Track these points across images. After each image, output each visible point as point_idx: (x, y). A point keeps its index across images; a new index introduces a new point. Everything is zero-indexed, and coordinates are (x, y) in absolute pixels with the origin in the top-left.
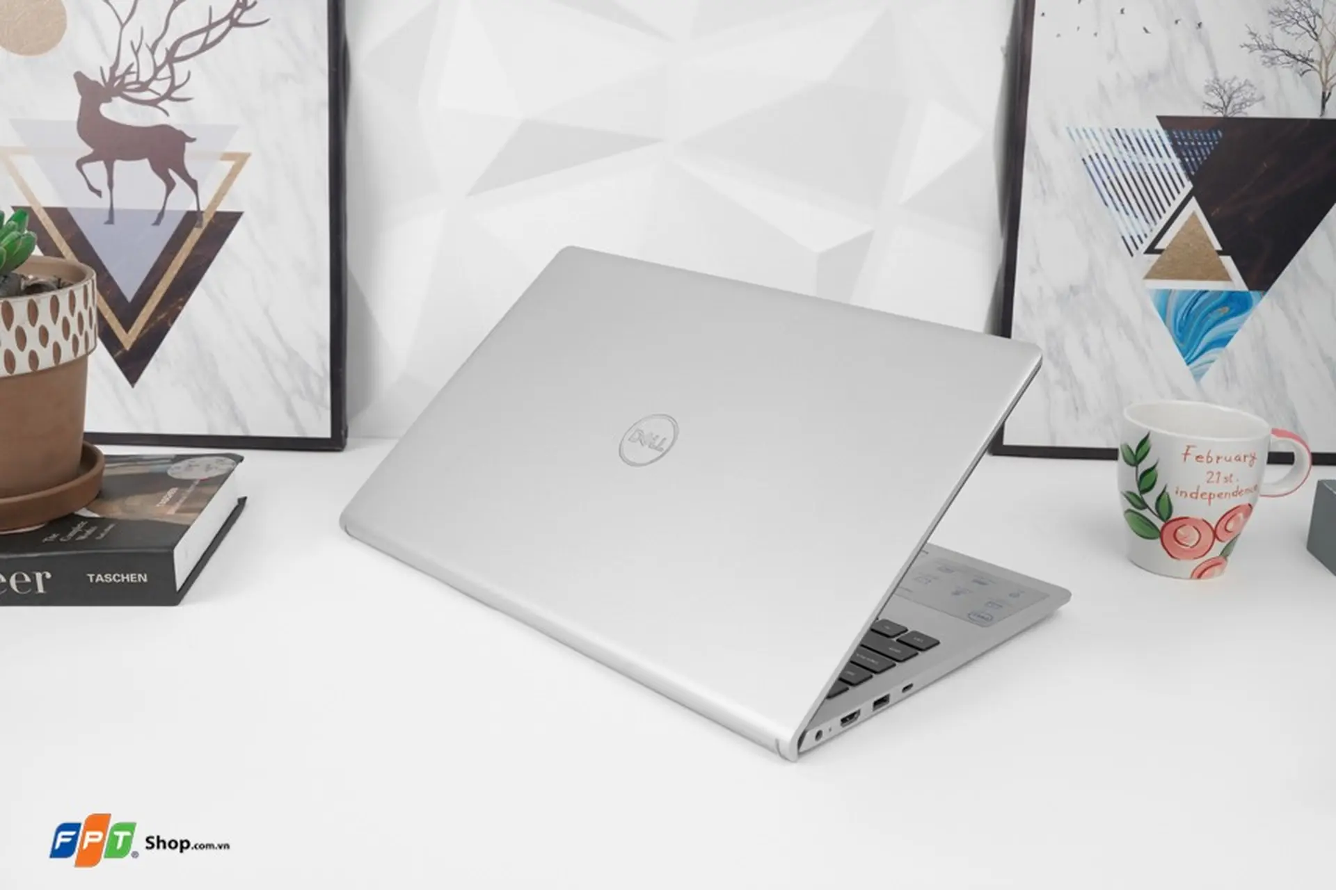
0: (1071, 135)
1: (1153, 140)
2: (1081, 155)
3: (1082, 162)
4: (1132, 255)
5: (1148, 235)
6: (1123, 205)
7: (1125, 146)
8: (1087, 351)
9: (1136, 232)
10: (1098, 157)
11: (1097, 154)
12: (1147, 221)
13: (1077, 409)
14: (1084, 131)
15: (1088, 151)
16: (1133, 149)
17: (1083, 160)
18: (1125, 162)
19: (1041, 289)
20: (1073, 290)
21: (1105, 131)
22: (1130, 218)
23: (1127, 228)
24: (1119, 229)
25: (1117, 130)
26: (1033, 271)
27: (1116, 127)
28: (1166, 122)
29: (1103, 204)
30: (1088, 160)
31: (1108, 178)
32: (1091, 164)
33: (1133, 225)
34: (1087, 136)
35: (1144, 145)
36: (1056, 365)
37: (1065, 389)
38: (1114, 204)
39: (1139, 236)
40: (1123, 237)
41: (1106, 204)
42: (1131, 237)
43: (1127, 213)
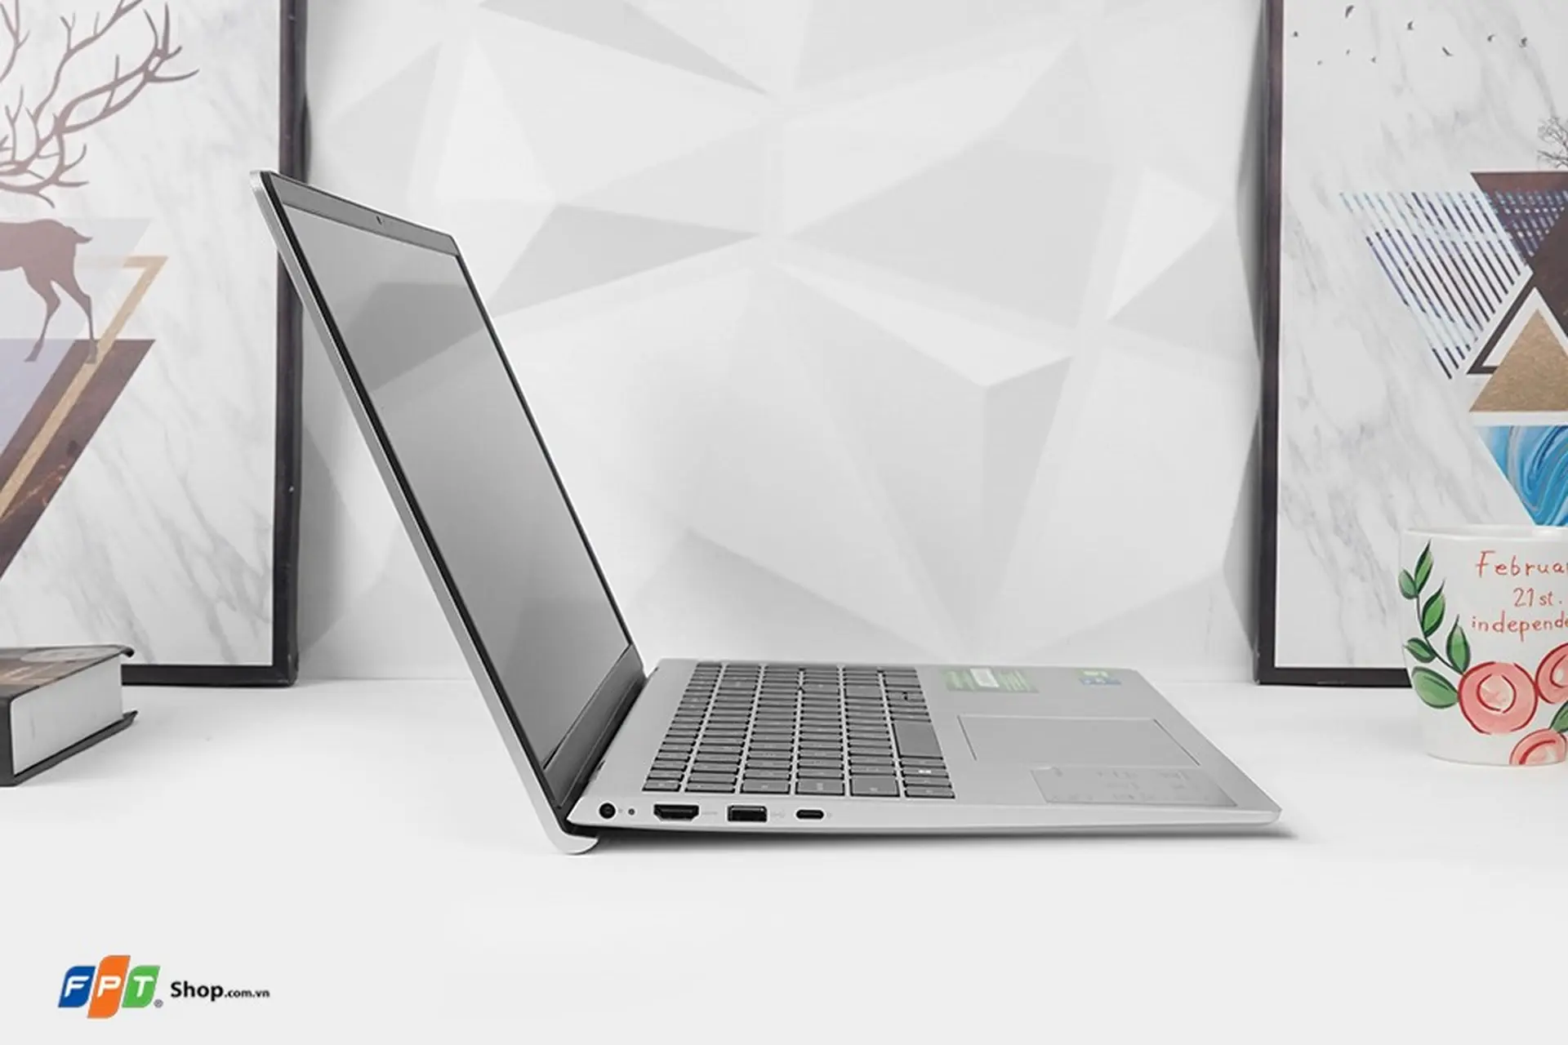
0: (1346, 203)
1: (1468, 208)
2: (1364, 232)
3: (1368, 244)
4: (1450, 376)
5: (1471, 346)
6: (1431, 303)
7: (1428, 218)
8: (1393, 524)
9: (1454, 343)
10: (1390, 235)
11: (1387, 231)
12: (1468, 326)
14: (1367, 197)
15: (1373, 226)
16: (1441, 221)
17: (1368, 239)
18: (1429, 240)
19: (1316, 430)
20: (1366, 430)
21: (1396, 196)
22: (1443, 323)
23: (1439, 337)
24: (1428, 339)
25: (1414, 195)
26: (1304, 403)
27: (1414, 191)
28: (1485, 181)
29: (1402, 303)
30: (1374, 239)
31: (1407, 264)
32: (1382, 246)
33: (1447, 332)
34: (1371, 204)
35: (1454, 215)
36: (1347, 542)
37: (1363, 579)
38: (1419, 302)
39: (1458, 348)
40: (1434, 350)
41: (1406, 303)
42: (1447, 350)
43: (1438, 315)
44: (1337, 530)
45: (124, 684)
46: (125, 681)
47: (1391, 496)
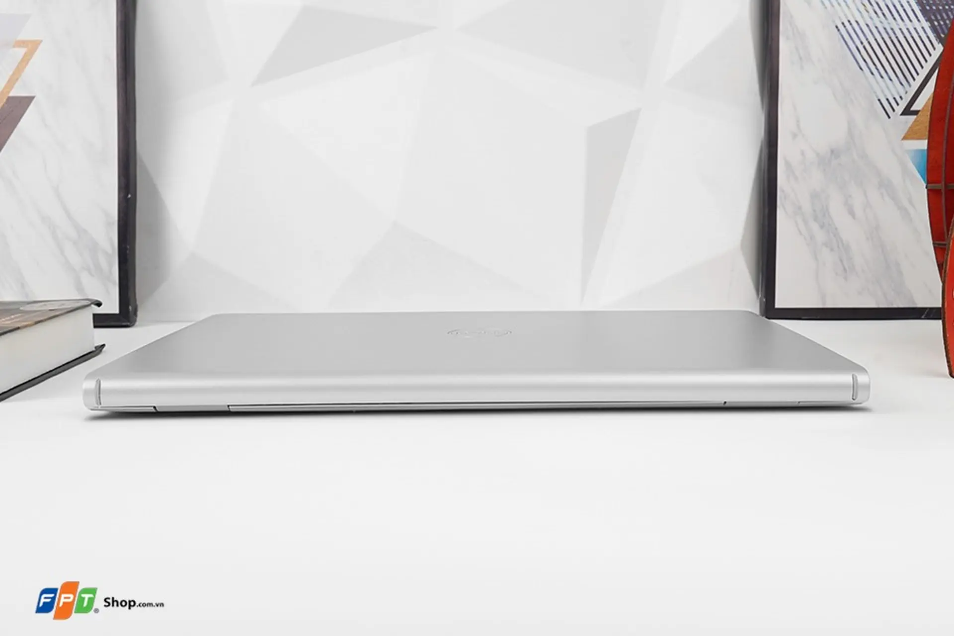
0: (823, 3)
1: (901, 6)
2: (834, 22)
3: (836, 30)
4: (889, 117)
5: (903, 97)
6: (877, 69)
7: (876, 13)
8: (852, 213)
9: (892, 95)
10: (851, 24)
11: (849, 21)
12: (901, 84)
13: (845, 270)
15: (840, 18)
16: (884, 15)
17: (837, 27)
18: (877, 28)
19: (803, 153)
20: (834, 153)
22: (885, 81)
23: (883, 91)
24: (875, 93)
26: (795, 136)
29: (859, 68)
30: (841, 27)
31: (862, 43)
32: (844, 30)
33: (888, 88)
34: (839, 4)
35: (893, 11)
36: (822, 227)
37: (832, 250)
38: (869, 68)
39: (894, 98)
40: (879, 100)
41: (861, 69)
42: (887, 100)
43: (882, 77)
44: (816, 219)
45: (95, 327)
46: (96, 324)
47: (850, 196)
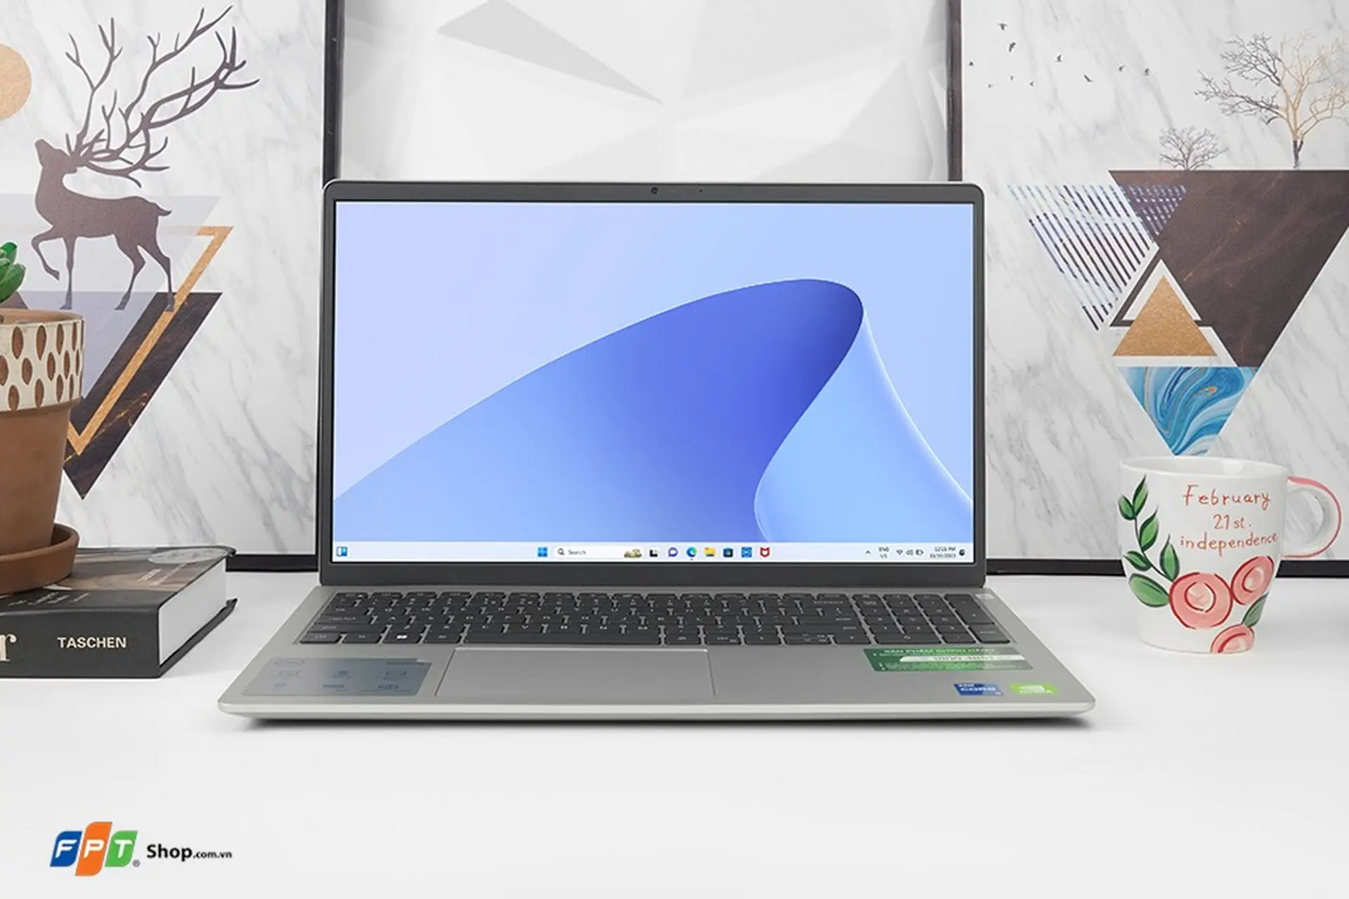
0: (1014, 193)
1: (1108, 198)
6: (1080, 271)
7: (1077, 205)
8: (1055, 442)
10: (1047, 218)
11: (1045, 215)
13: (1049, 512)
14: (1029, 189)
16: (1086, 208)
17: (1031, 221)
18: (1078, 222)
19: (993, 370)
20: (1032, 370)
21: (1051, 188)
22: (1090, 285)
24: (1078, 298)
25: (1065, 187)
27: (1065, 184)
28: (1122, 177)
30: (1036, 221)
31: (1061, 240)
32: (1040, 225)
34: (1032, 194)
36: (1019, 459)
37: (1032, 488)
38: (1071, 270)
39: (1103, 306)
40: (1084, 308)
41: (1061, 270)
42: (1094, 307)
43: (1087, 280)
44: (1011, 449)
47: (1053, 422)
